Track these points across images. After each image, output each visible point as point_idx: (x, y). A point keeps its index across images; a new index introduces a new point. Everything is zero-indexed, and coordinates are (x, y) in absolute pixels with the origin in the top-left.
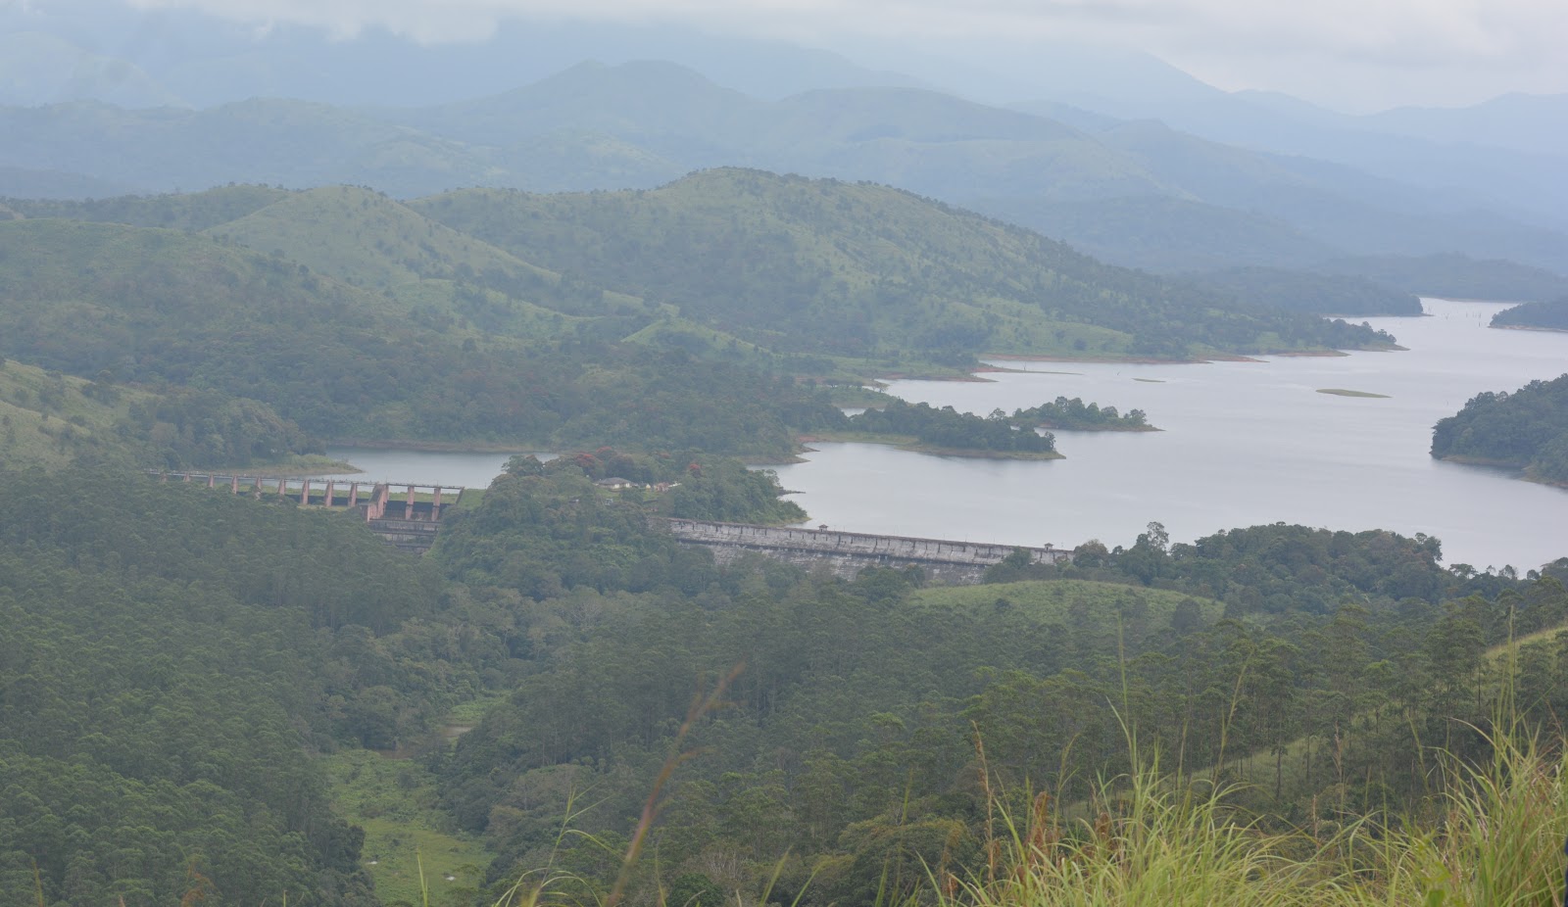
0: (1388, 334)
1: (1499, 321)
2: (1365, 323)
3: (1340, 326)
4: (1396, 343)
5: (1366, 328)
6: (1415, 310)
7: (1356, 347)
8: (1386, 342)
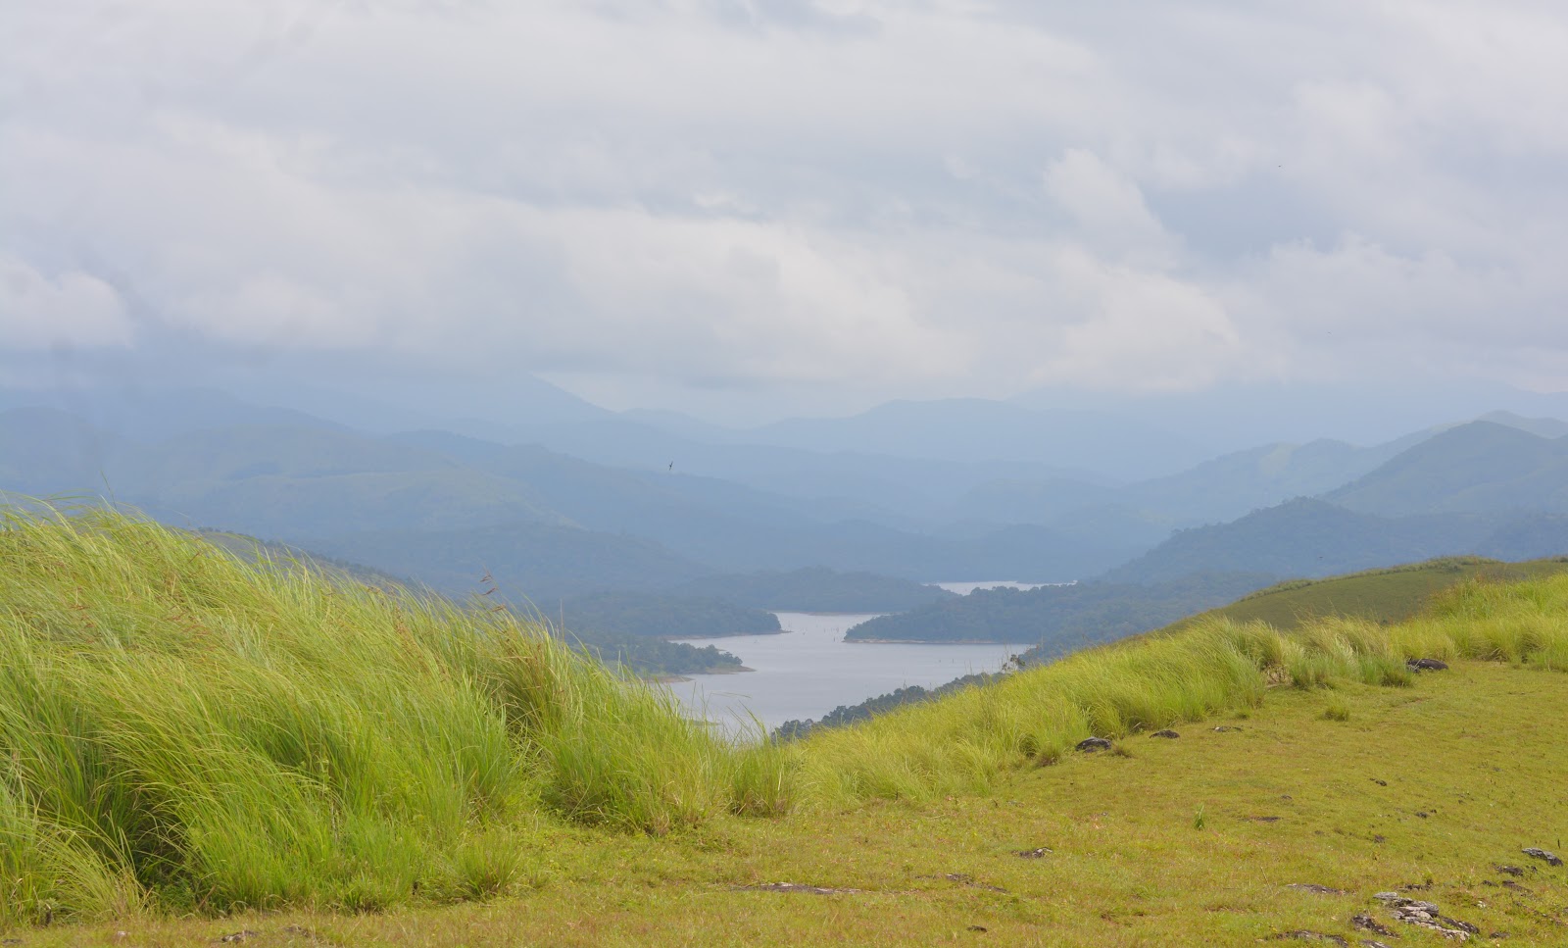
0: (734, 656)
1: (853, 636)
2: (712, 647)
3: (685, 650)
4: (742, 665)
5: (712, 650)
6: (774, 628)
7: (702, 671)
8: (732, 664)
